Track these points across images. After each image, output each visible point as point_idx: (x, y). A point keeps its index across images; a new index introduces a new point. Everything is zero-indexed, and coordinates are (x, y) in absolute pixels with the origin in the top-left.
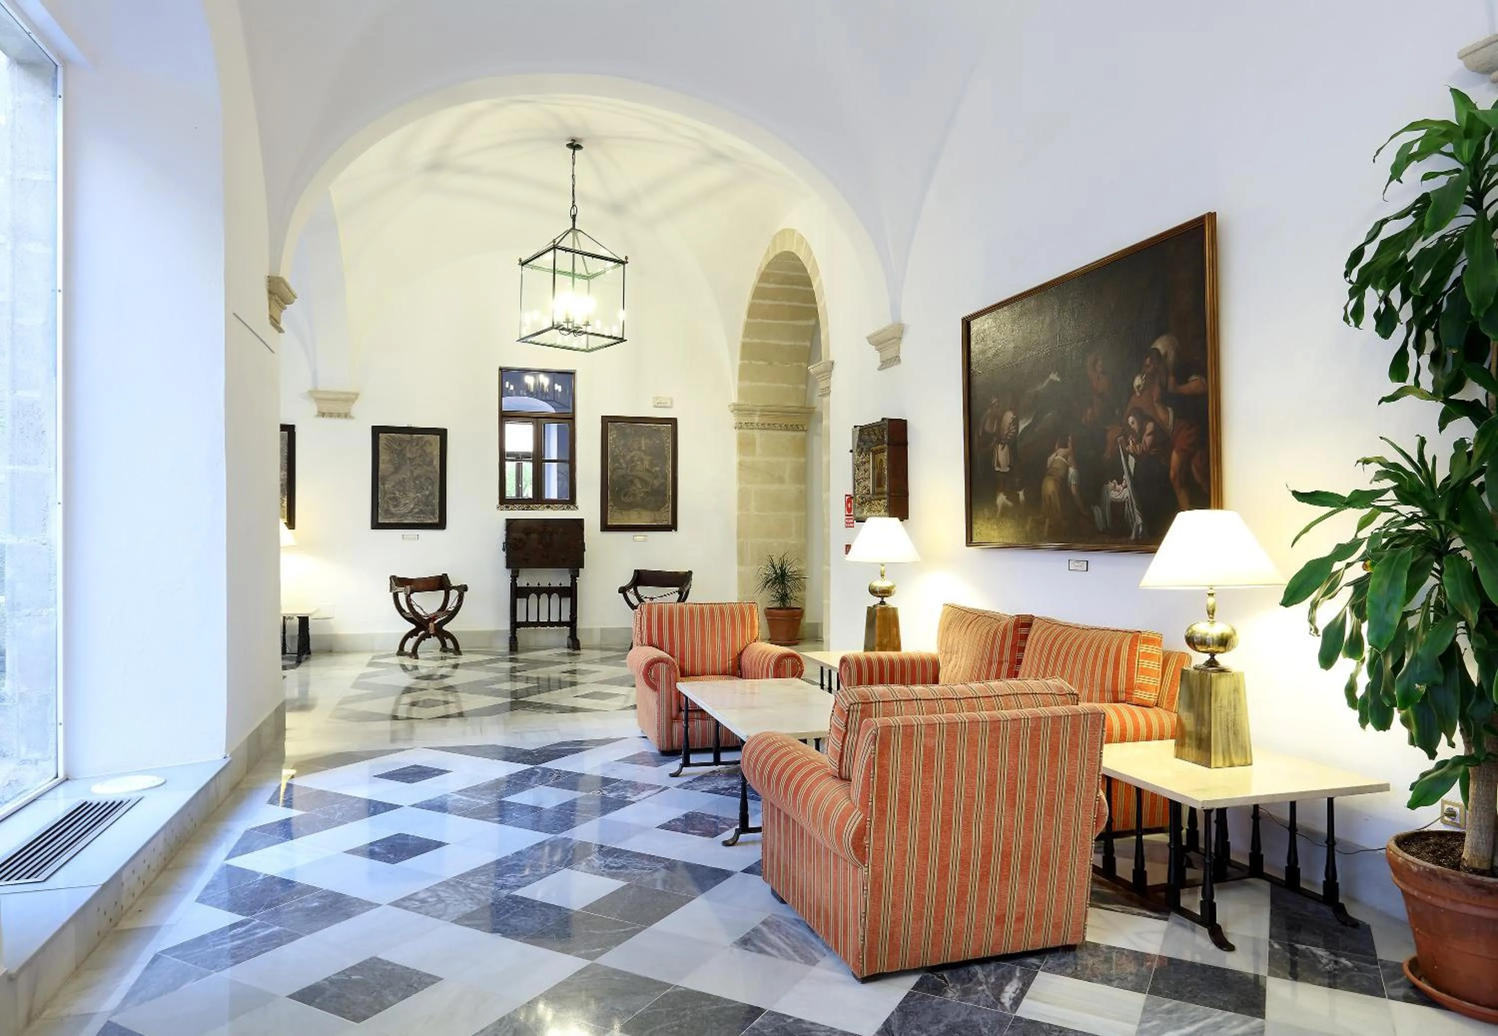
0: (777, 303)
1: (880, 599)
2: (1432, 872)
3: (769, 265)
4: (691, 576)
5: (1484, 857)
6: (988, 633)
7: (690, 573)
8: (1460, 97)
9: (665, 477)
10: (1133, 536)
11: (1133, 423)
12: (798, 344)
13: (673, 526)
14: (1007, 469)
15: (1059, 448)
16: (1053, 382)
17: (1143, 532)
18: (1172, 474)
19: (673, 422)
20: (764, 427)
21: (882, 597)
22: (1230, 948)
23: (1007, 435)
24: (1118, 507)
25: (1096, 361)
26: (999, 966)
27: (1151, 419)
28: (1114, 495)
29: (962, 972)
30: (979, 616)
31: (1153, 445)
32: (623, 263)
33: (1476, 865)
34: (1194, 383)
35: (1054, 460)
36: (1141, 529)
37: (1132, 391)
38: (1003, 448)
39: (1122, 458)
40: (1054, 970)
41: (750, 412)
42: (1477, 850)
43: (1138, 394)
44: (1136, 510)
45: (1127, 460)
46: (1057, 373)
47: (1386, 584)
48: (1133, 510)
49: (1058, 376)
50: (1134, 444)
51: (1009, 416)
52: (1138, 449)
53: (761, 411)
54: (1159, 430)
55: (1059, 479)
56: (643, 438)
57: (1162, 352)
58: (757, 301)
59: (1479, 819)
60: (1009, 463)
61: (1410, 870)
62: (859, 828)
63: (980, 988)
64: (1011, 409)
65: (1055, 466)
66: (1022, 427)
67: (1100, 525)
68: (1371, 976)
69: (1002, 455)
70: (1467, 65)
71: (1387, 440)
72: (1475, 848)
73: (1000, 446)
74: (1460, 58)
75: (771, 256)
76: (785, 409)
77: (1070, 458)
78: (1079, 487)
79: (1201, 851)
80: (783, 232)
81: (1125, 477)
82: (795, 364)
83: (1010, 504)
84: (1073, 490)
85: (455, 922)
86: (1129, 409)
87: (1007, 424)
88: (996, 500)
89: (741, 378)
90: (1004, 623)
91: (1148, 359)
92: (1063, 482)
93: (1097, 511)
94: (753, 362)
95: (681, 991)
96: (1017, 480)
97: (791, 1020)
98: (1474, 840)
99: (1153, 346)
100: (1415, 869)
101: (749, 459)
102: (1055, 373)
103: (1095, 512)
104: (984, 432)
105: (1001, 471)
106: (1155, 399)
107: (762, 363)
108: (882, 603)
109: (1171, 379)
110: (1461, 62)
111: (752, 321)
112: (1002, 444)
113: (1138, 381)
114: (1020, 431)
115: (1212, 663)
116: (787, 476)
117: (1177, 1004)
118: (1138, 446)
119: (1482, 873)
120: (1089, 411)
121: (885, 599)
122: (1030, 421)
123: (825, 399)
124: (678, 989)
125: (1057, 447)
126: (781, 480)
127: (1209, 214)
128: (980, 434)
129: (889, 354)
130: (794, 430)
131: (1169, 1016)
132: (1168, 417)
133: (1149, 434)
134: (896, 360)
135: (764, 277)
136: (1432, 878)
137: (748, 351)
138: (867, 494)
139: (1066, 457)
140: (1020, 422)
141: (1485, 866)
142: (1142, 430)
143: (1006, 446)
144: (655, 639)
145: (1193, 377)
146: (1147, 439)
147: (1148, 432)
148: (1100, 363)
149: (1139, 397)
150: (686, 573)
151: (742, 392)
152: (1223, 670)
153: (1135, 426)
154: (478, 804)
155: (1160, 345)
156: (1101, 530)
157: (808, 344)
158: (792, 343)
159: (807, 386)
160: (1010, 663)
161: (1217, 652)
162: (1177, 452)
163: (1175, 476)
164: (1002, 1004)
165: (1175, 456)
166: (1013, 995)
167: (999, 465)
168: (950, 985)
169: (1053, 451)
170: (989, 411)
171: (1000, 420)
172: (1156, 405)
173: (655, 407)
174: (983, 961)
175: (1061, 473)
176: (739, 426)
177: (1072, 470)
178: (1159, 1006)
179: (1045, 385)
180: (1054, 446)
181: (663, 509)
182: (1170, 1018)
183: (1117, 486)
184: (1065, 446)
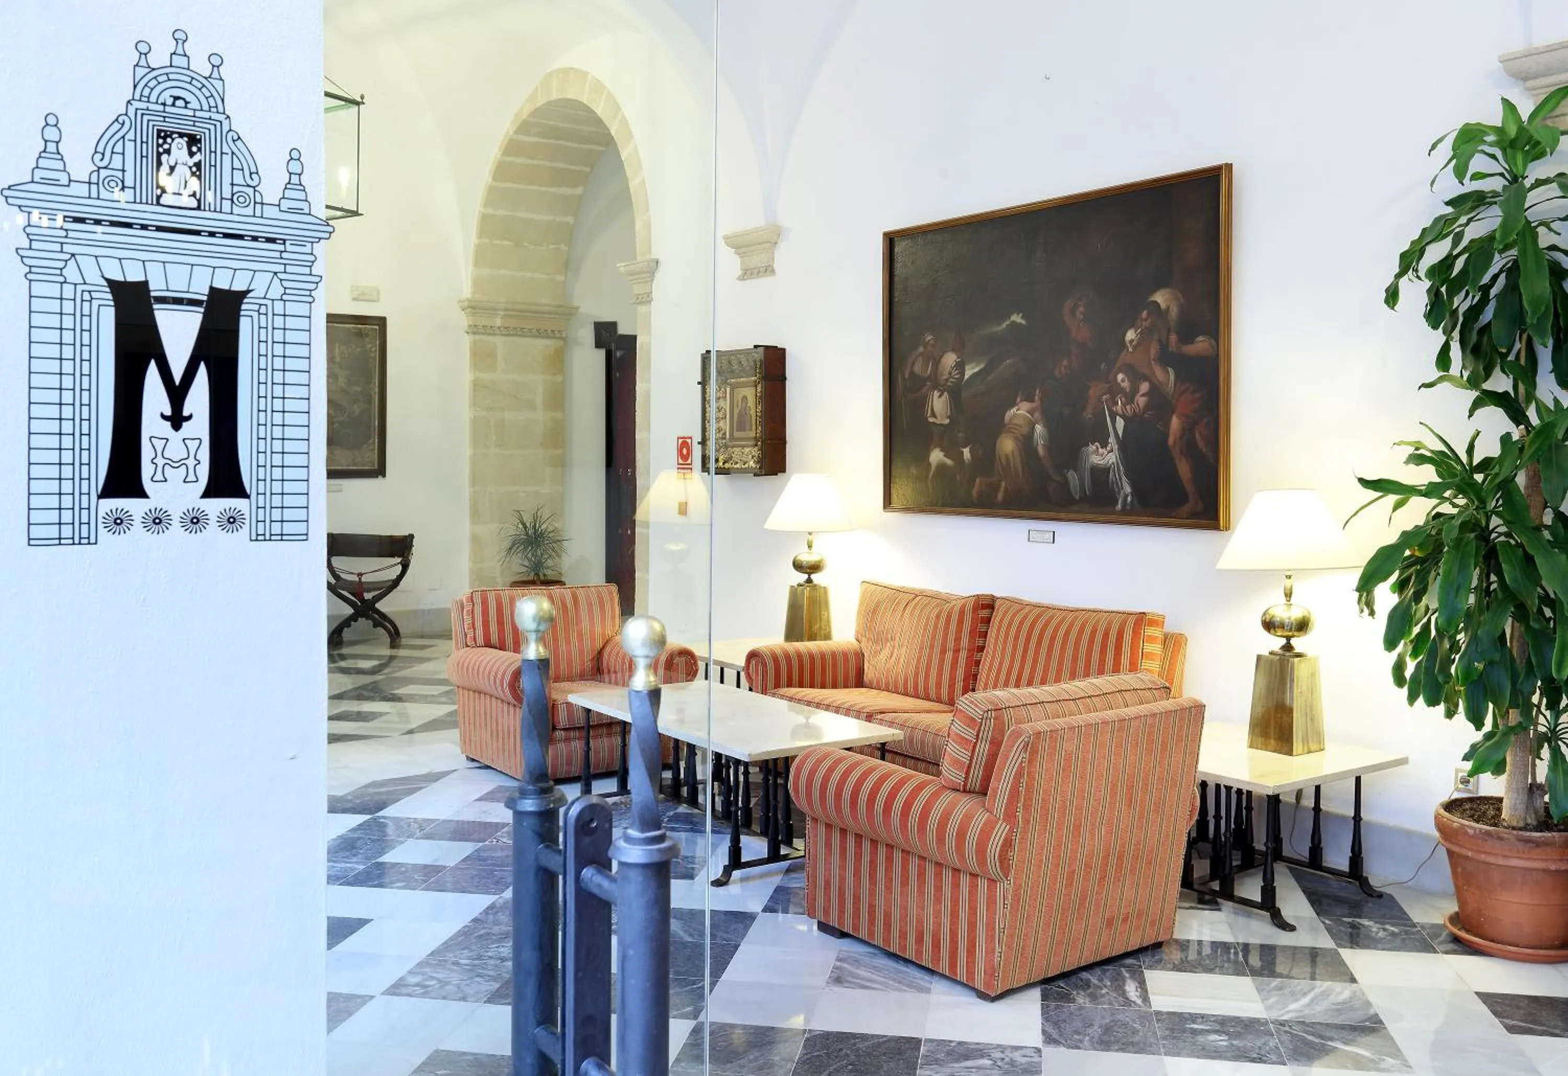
0: (535, 162)
1: (806, 576)
2: (1488, 833)
3: (533, 114)
4: (412, 541)
5: (1520, 816)
6: (938, 617)
7: (411, 537)
8: (1508, 106)
9: (369, 401)
10: (1119, 506)
11: (1123, 381)
12: (558, 219)
13: (380, 471)
14: (947, 421)
15: (1021, 401)
16: (1014, 323)
17: (1132, 501)
18: (1171, 441)
19: (381, 322)
20: (507, 332)
21: (809, 574)
22: (1292, 928)
23: (947, 380)
24: (1100, 473)
25: (1075, 306)
26: (1104, 972)
27: (1145, 378)
28: (1096, 460)
29: (1073, 979)
30: (917, 596)
31: (1147, 407)
32: (357, 104)
33: (1515, 824)
34: (1201, 345)
35: (1015, 415)
36: (1129, 499)
37: (1122, 345)
38: (940, 396)
39: (1108, 419)
40: (1156, 967)
41: (491, 310)
42: (1516, 810)
43: (1130, 349)
44: (1124, 478)
45: (1114, 422)
46: (1021, 315)
47: (1455, 570)
48: (1120, 479)
49: (1023, 318)
50: (1124, 405)
51: (950, 359)
52: (1129, 410)
53: (506, 310)
54: (1155, 392)
55: (1021, 438)
56: (337, 345)
57: (1163, 306)
58: (508, 159)
59: (1517, 782)
60: (949, 413)
61: (1466, 833)
62: (1005, 840)
63: (1103, 992)
64: (954, 350)
65: (1016, 421)
66: (969, 373)
67: (1076, 492)
68: (1416, 937)
69: (939, 404)
70: (1505, 70)
71: (1427, 426)
72: (1514, 808)
73: (936, 393)
74: (1501, 62)
75: (540, 102)
76: (533, 308)
77: (1037, 415)
78: (1049, 448)
79: (1211, 840)
80: (566, 72)
81: (1112, 440)
82: (551, 247)
83: (949, 462)
84: (1041, 450)
85: (489, 1001)
86: (1118, 365)
87: (948, 369)
88: (928, 456)
89: (477, 263)
90: (959, 604)
91: (1145, 312)
92: (1026, 442)
93: (1072, 476)
94: (496, 242)
95: (819, 1034)
96: (961, 435)
97: (953, 1044)
98: (1513, 801)
99: (1152, 299)
100: (1471, 832)
101: (486, 377)
102: (1018, 314)
103: (1070, 478)
104: (912, 373)
105: (938, 422)
106: (1152, 357)
107: (506, 243)
108: (809, 581)
109: (1173, 338)
110: (1500, 65)
111: (500, 185)
112: (939, 390)
113: (1130, 335)
114: (966, 377)
115: (1288, 647)
116: (539, 400)
117: (1282, 982)
118: (1128, 407)
119: (1520, 829)
120: (1065, 363)
121: (813, 576)
122: (982, 366)
123: (642, 309)
124: (814, 1034)
125: (1018, 400)
126: (531, 406)
127: (1227, 165)
128: (907, 376)
129: (757, 260)
130: (548, 337)
131: (1282, 992)
132: (1168, 378)
133: (1143, 395)
134: (769, 270)
135: (524, 127)
136: (1487, 838)
137: (488, 226)
138: (724, 438)
139: (1031, 412)
140: (967, 368)
141: (1521, 824)
142: (1135, 390)
143: (946, 393)
144: (494, 638)
145: (1200, 338)
146: (1141, 401)
147: (1141, 392)
148: (1081, 309)
149: (1131, 353)
150: (405, 537)
151: (477, 283)
152: (1299, 655)
153: (1126, 385)
154: (352, 869)
155: (1161, 298)
156: (1077, 497)
157: (570, 219)
158: (550, 218)
159: (566, 278)
160: (969, 651)
161: (1293, 636)
162: (1179, 418)
163: (1175, 442)
164: (1134, 1002)
165: (1175, 423)
166: (1138, 994)
167: (934, 415)
168: (1075, 993)
169: (1013, 404)
170: (921, 349)
171: (937, 363)
172: (1153, 362)
173: (355, 299)
174: (1089, 967)
175: (1025, 430)
176: (474, 330)
177: (1039, 428)
178: (1269, 984)
179: (1004, 326)
180: (1016, 399)
181: (365, 446)
182: (1283, 994)
183: (1100, 450)
184: (1030, 399)
